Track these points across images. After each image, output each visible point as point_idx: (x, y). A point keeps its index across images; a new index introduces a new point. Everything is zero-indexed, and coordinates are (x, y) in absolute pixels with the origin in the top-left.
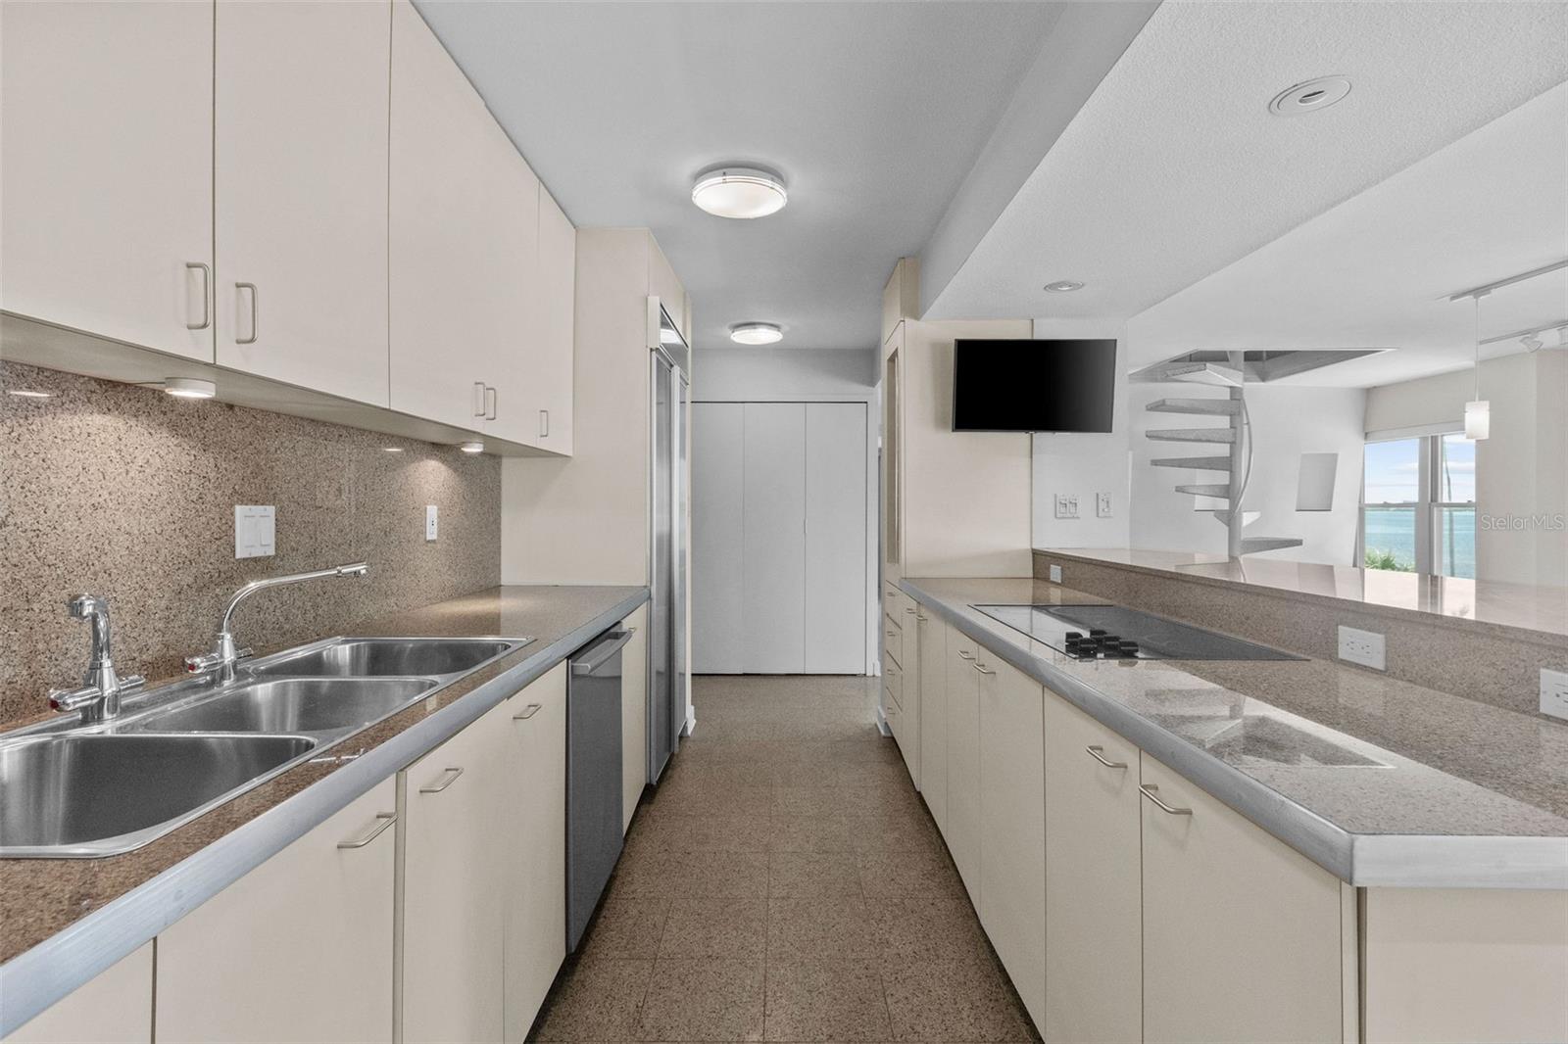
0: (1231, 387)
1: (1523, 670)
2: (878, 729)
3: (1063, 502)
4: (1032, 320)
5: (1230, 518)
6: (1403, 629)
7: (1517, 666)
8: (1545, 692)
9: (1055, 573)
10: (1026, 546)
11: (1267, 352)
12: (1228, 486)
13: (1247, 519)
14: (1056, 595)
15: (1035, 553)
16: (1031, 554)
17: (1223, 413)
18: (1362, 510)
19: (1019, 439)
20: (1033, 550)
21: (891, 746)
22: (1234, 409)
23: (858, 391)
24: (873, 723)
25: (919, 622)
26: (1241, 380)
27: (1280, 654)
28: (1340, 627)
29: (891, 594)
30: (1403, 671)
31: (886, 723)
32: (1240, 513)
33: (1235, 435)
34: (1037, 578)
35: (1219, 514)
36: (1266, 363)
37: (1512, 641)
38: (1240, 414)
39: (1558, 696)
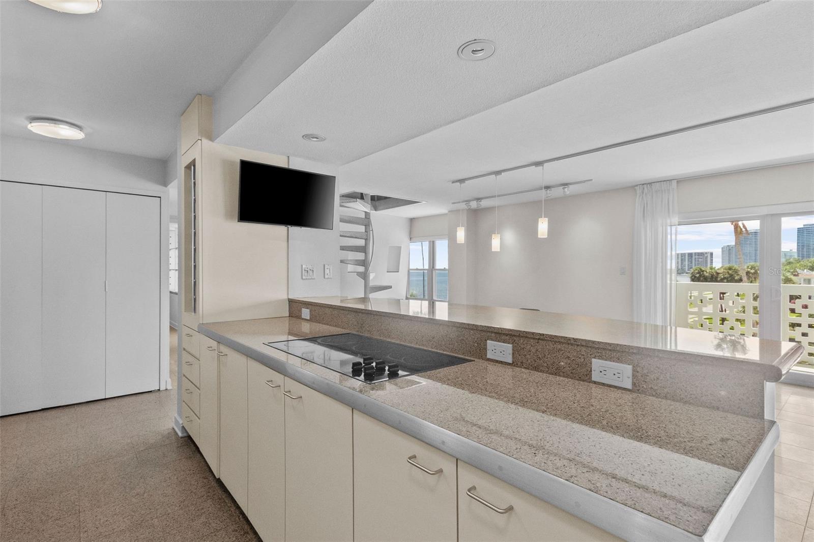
0: (365, 212)
1: (583, 360)
2: (175, 432)
3: (307, 269)
4: (288, 157)
5: (364, 276)
6: (522, 341)
7: (580, 358)
8: (594, 371)
9: (306, 313)
10: (285, 297)
11: (377, 196)
12: (364, 260)
13: (372, 276)
14: (306, 328)
15: (291, 301)
16: (288, 302)
17: (362, 224)
18: (409, 271)
19: (279, 230)
20: (289, 299)
21: (189, 443)
22: (366, 221)
23: (153, 188)
24: (171, 427)
25: (219, 356)
26: (369, 209)
27: (459, 358)
28: (488, 341)
29: (189, 335)
30: (522, 363)
31: (183, 427)
32: (369, 274)
33: (367, 235)
34: (292, 316)
35: (359, 274)
36: (377, 202)
37: (578, 345)
38: (369, 225)
39: (601, 372)
